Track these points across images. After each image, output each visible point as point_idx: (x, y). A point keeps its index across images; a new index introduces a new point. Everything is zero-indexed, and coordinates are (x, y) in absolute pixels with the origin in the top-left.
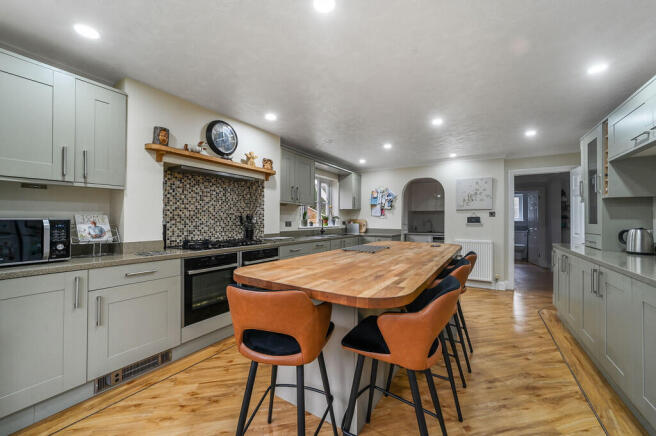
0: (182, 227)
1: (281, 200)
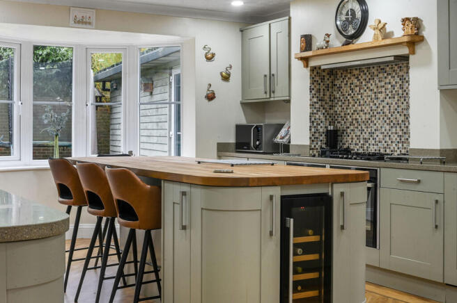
0: (359, 133)
1: (440, 85)
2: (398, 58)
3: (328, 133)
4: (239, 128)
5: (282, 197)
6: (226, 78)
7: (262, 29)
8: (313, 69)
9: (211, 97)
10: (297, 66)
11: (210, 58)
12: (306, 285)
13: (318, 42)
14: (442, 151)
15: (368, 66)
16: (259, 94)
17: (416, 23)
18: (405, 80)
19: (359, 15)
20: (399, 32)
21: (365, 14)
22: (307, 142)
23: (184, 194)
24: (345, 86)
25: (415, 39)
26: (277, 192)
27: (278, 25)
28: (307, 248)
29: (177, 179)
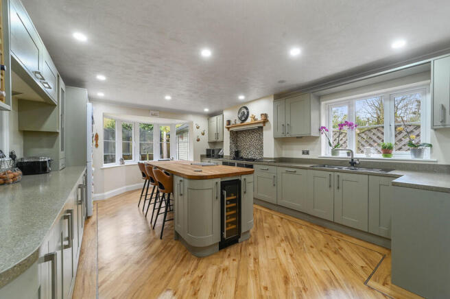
0: (245, 152)
1: (274, 136)
2: (259, 127)
3: (236, 152)
4: (208, 150)
5: (221, 182)
6: (203, 134)
7: (214, 118)
8: (231, 131)
9: (198, 140)
10: (226, 130)
11: (198, 128)
12: (231, 216)
13: (233, 122)
14: (275, 159)
15: (249, 130)
16: (214, 139)
17: (266, 115)
18: (262, 135)
19: (246, 113)
20: (259, 119)
21: (248, 112)
22: (229, 155)
23: (181, 181)
24: (241, 137)
25: (265, 121)
26: (219, 180)
27: (219, 117)
28: (231, 201)
29: (179, 174)
